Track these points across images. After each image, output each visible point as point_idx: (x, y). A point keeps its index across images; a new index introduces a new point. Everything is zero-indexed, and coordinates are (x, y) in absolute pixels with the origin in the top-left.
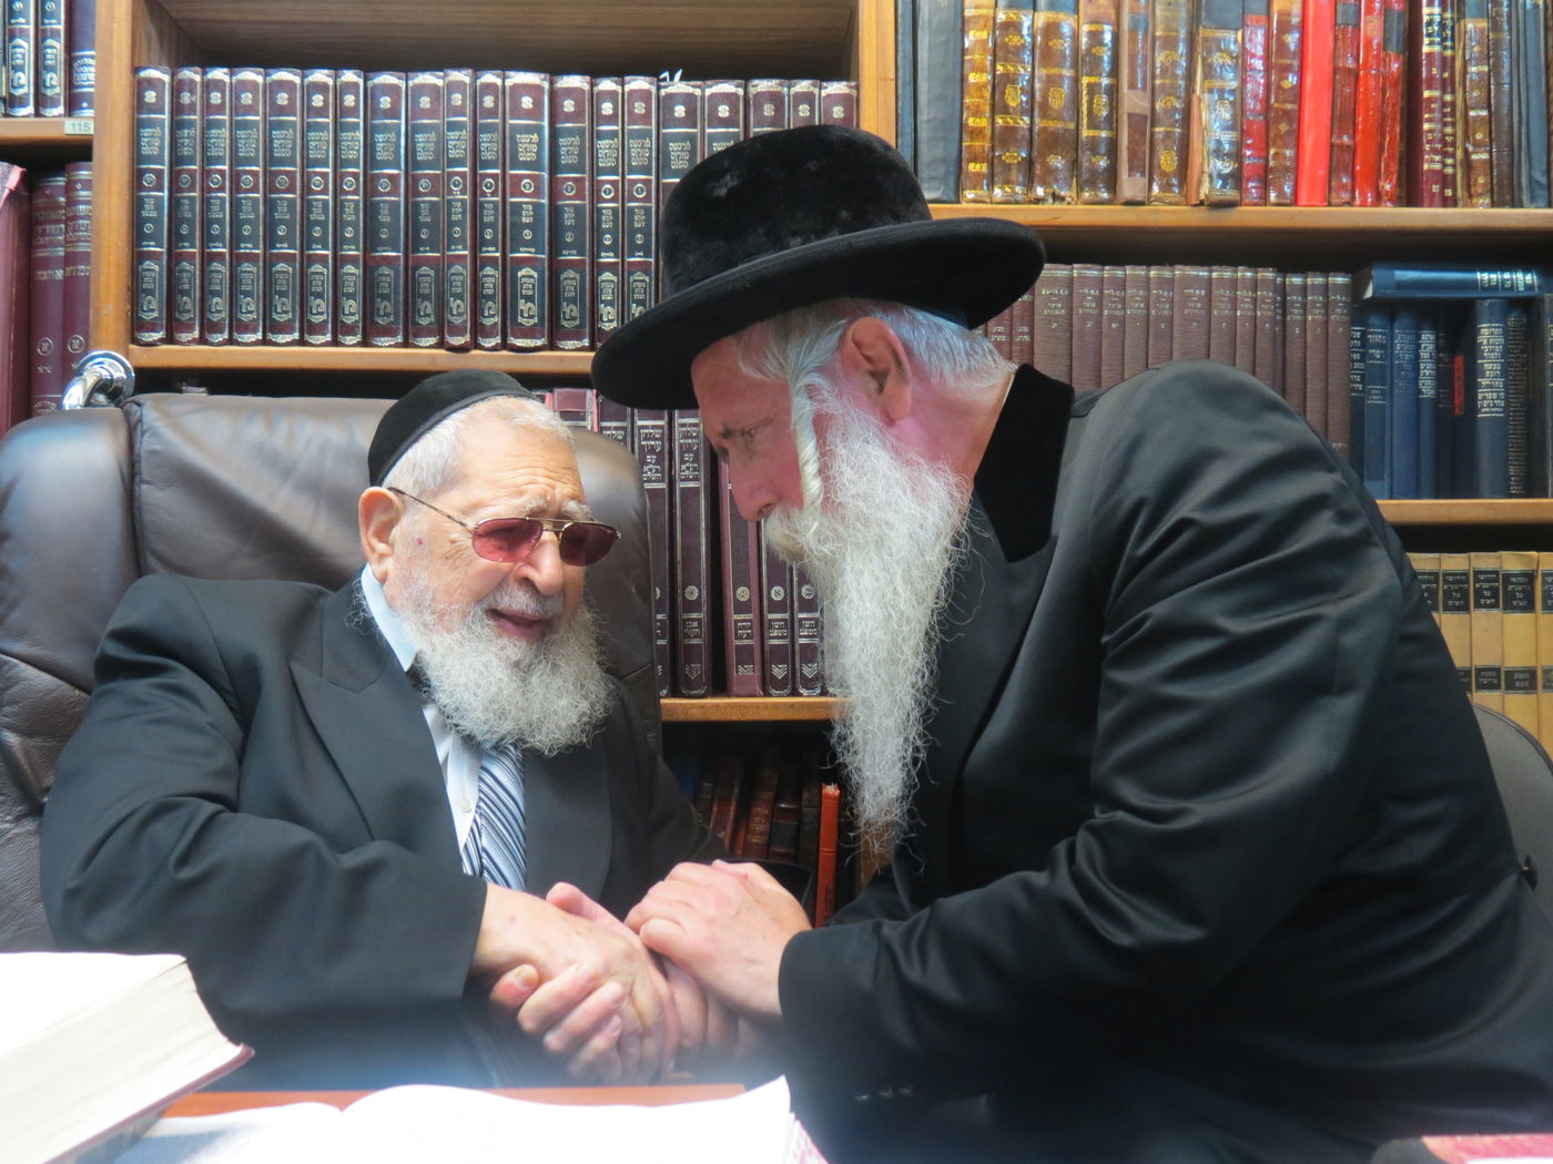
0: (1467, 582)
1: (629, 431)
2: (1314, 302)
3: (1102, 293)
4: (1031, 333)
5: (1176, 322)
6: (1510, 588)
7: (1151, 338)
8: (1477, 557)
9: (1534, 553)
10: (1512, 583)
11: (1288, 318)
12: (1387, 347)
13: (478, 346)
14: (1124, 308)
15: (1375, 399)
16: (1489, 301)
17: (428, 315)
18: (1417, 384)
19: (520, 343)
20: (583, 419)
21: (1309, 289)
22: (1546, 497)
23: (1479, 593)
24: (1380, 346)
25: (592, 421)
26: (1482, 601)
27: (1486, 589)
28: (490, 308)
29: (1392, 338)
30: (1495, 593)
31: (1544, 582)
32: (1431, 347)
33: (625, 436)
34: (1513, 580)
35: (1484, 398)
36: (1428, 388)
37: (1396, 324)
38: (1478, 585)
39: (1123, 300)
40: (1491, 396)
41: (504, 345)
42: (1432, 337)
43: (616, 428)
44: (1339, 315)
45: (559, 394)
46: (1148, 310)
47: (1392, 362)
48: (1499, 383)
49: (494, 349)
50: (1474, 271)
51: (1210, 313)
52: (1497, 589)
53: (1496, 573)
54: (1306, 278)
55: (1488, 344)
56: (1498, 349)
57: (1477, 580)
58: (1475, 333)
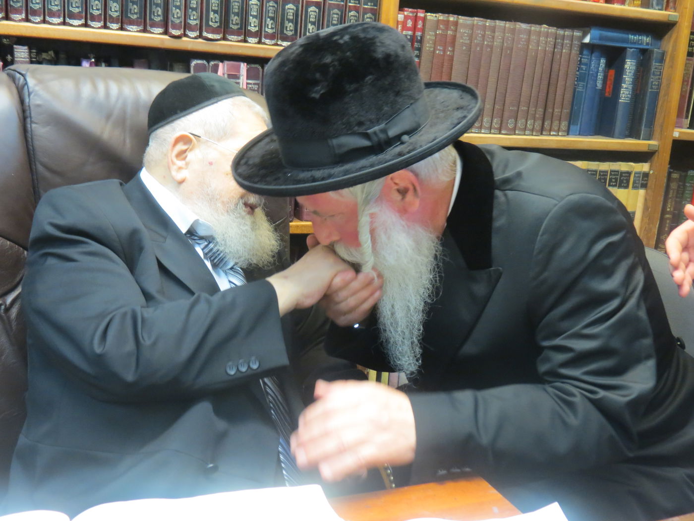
0: (607, 175)
1: (260, 85)
2: (566, 44)
3: (485, 33)
4: (453, 51)
5: (514, 50)
6: (622, 178)
7: (502, 57)
8: (613, 164)
9: (632, 164)
10: (623, 176)
11: (556, 50)
12: (588, 65)
13: (185, 35)
14: (493, 42)
15: (580, 89)
16: (633, 49)
17: (158, 16)
18: (596, 83)
19: (210, 36)
20: (239, 78)
21: (565, 37)
22: (639, 139)
23: (610, 180)
24: (586, 64)
25: (243, 80)
26: (611, 184)
27: (614, 179)
28: (194, 15)
29: (591, 60)
30: (616, 181)
31: (635, 176)
32: (604, 66)
33: (258, 88)
34: (624, 175)
35: (623, 93)
36: (599, 85)
37: (593, 55)
38: (611, 177)
39: (493, 37)
40: (625, 93)
41: (200, 36)
42: (605, 61)
43: (254, 84)
44: (575, 51)
45: (227, 65)
46: (503, 43)
47: (589, 72)
48: (630, 87)
49: (196, 38)
50: (628, 34)
51: (528, 46)
52: (617, 178)
53: (618, 171)
54: (565, 31)
55: (629, 69)
56: (633, 72)
57: (611, 174)
58: (624, 63)
